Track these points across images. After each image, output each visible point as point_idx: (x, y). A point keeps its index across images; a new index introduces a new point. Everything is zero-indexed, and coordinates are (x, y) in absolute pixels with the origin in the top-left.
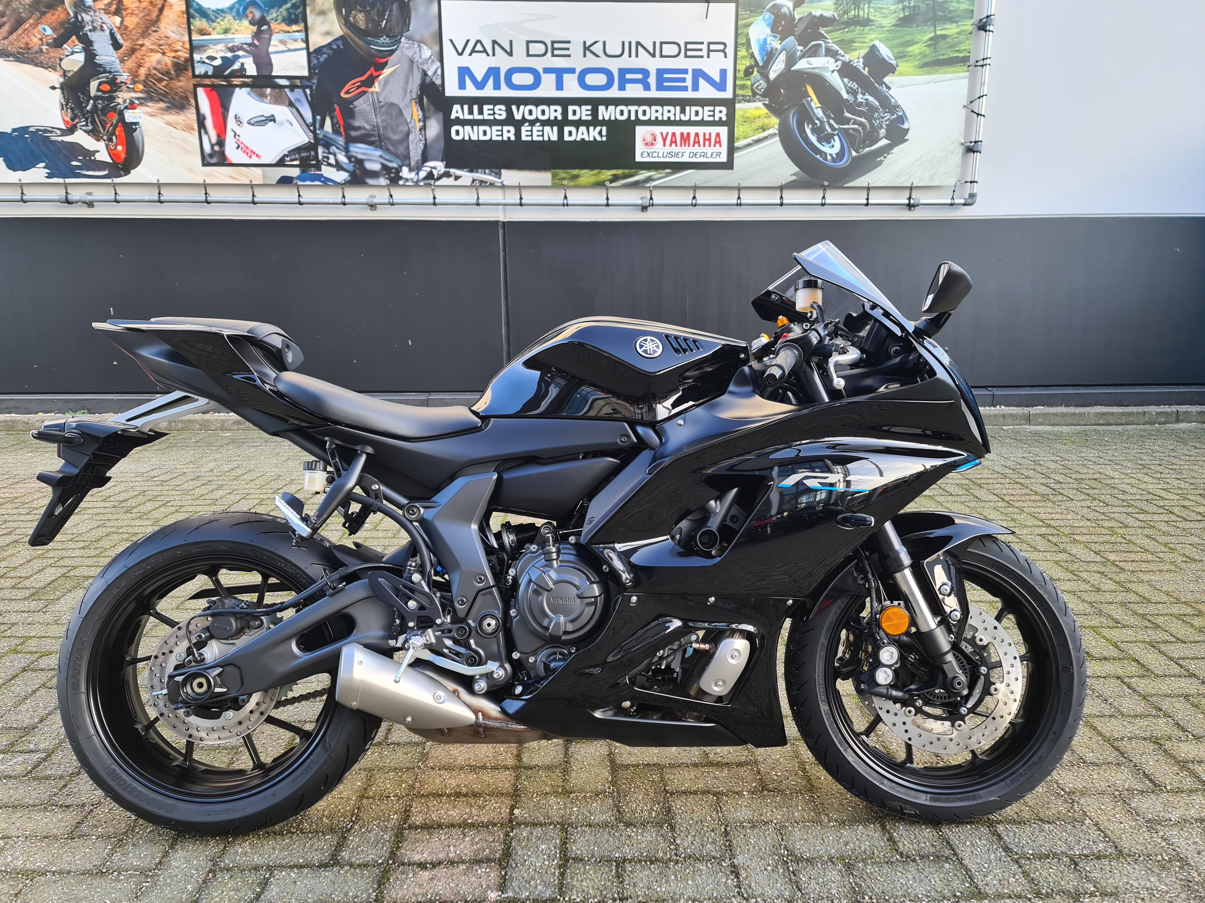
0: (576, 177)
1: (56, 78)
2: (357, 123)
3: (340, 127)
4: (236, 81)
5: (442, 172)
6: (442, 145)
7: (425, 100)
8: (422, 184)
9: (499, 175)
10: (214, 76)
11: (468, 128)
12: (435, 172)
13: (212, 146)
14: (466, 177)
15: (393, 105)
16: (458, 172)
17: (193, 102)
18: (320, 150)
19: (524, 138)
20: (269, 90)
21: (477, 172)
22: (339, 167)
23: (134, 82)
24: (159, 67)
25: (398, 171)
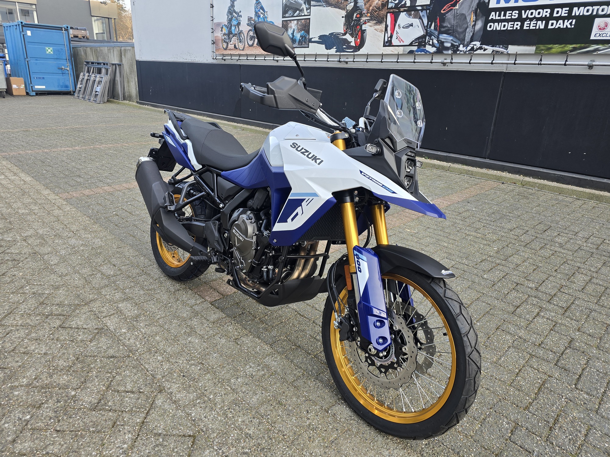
0: (551, 48)
1: (344, 13)
2: (445, 25)
3: (437, 27)
4: (402, 9)
5: (478, 47)
6: (482, 33)
7: (478, 10)
8: (467, 53)
9: (507, 48)
10: (394, 8)
11: (496, 24)
12: (475, 47)
13: (388, 38)
14: (490, 49)
15: (463, 14)
16: (486, 47)
17: (385, 19)
18: (427, 38)
19: (525, 28)
20: (413, 12)
21: (496, 47)
22: (433, 45)
23: (368, 13)
24: (377, 6)
25: (458, 46)
